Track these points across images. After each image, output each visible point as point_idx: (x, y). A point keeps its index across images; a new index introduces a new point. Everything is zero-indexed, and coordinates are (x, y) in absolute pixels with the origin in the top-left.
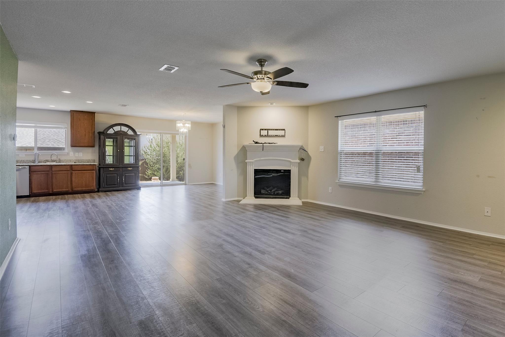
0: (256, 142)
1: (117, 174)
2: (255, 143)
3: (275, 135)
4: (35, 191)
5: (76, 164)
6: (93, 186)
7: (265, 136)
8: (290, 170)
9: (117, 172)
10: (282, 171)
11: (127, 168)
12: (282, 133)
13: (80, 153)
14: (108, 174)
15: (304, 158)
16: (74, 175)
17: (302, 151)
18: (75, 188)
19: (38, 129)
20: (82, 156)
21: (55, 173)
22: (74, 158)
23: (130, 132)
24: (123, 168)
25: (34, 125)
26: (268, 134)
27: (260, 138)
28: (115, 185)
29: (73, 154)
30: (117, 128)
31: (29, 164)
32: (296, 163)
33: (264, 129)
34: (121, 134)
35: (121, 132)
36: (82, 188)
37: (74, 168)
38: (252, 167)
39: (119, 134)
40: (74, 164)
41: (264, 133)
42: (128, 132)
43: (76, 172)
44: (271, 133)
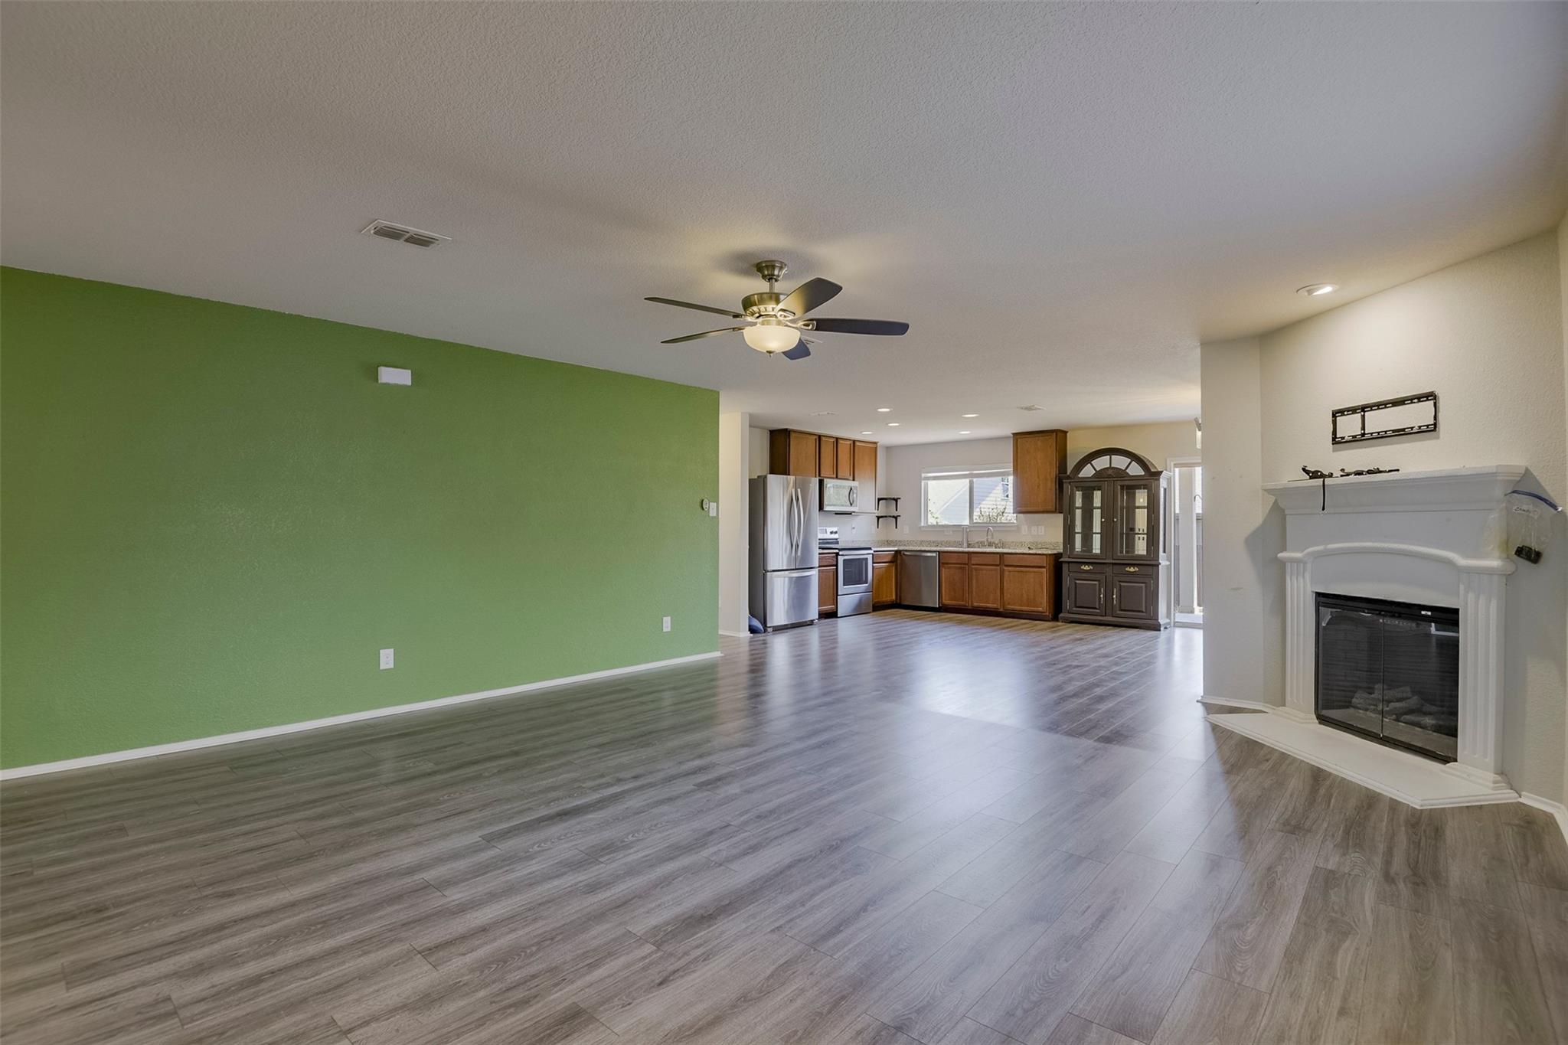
0: (1313, 472)
1: (1099, 581)
2: (1311, 478)
3: (1394, 431)
4: (946, 601)
5: (1031, 552)
6: (1041, 603)
7: (1354, 439)
8: (1456, 611)
9: (1098, 576)
10: (1423, 613)
11: (1123, 566)
12: (1420, 414)
13: (1040, 527)
14: (1078, 580)
15: (1535, 546)
16: (1006, 573)
17: (1527, 503)
18: (1009, 604)
19: (975, 480)
20: (1043, 533)
21: (976, 570)
22: (1029, 539)
23: (1136, 470)
24: (1115, 567)
25: (968, 472)
26: (1363, 428)
27: (1334, 451)
28: (1096, 608)
29: (1027, 529)
30: (1101, 463)
31: (938, 549)
32: (1489, 572)
33: (1348, 410)
34: (1110, 476)
35: (1110, 472)
36: (1021, 606)
37: (1008, 560)
38: (1302, 581)
39: (1103, 478)
40: (1027, 551)
41: (1349, 426)
42: (1129, 468)
43: (1010, 568)
44: (1377, 421)
